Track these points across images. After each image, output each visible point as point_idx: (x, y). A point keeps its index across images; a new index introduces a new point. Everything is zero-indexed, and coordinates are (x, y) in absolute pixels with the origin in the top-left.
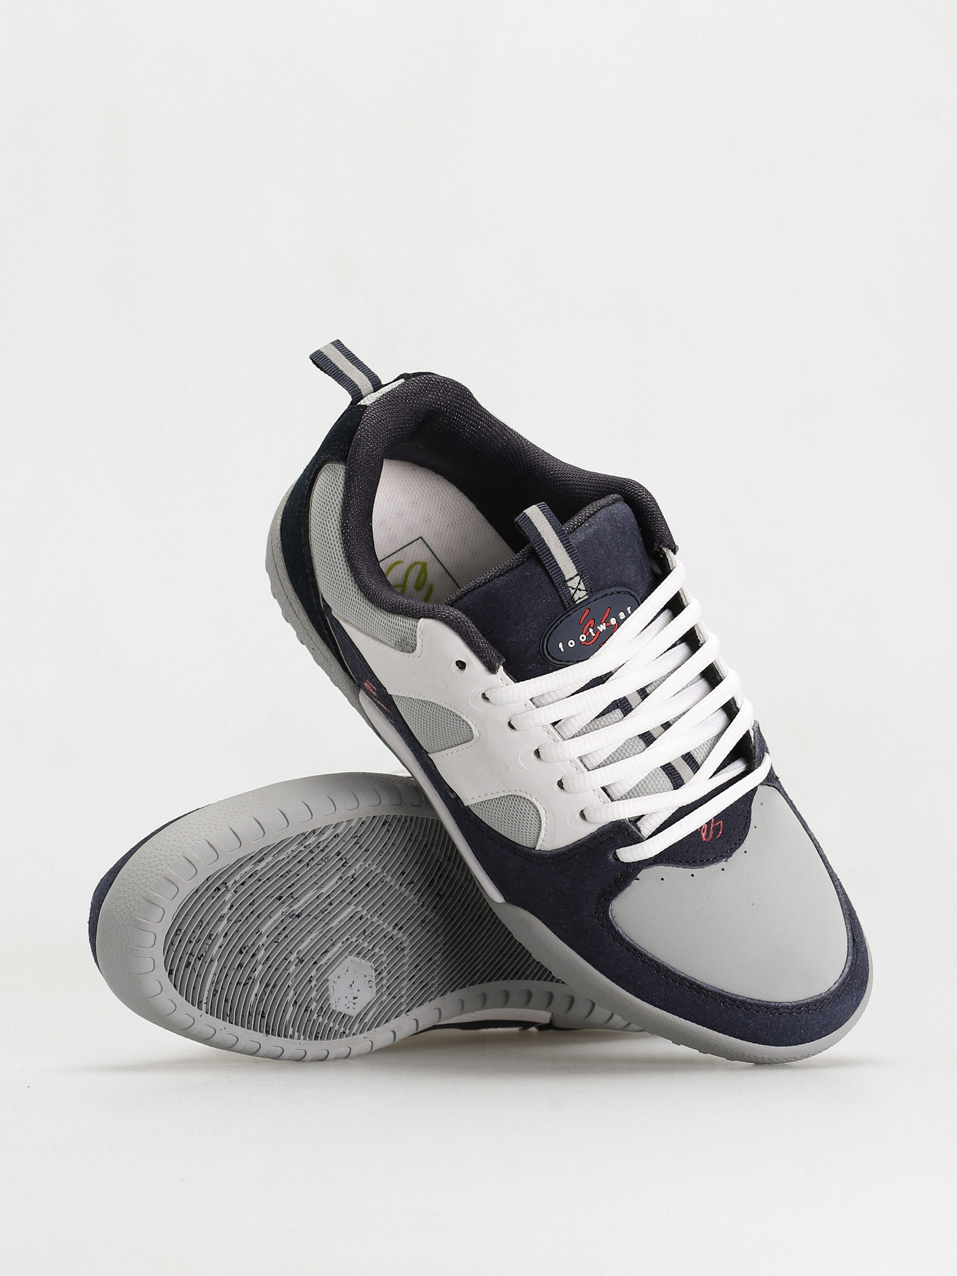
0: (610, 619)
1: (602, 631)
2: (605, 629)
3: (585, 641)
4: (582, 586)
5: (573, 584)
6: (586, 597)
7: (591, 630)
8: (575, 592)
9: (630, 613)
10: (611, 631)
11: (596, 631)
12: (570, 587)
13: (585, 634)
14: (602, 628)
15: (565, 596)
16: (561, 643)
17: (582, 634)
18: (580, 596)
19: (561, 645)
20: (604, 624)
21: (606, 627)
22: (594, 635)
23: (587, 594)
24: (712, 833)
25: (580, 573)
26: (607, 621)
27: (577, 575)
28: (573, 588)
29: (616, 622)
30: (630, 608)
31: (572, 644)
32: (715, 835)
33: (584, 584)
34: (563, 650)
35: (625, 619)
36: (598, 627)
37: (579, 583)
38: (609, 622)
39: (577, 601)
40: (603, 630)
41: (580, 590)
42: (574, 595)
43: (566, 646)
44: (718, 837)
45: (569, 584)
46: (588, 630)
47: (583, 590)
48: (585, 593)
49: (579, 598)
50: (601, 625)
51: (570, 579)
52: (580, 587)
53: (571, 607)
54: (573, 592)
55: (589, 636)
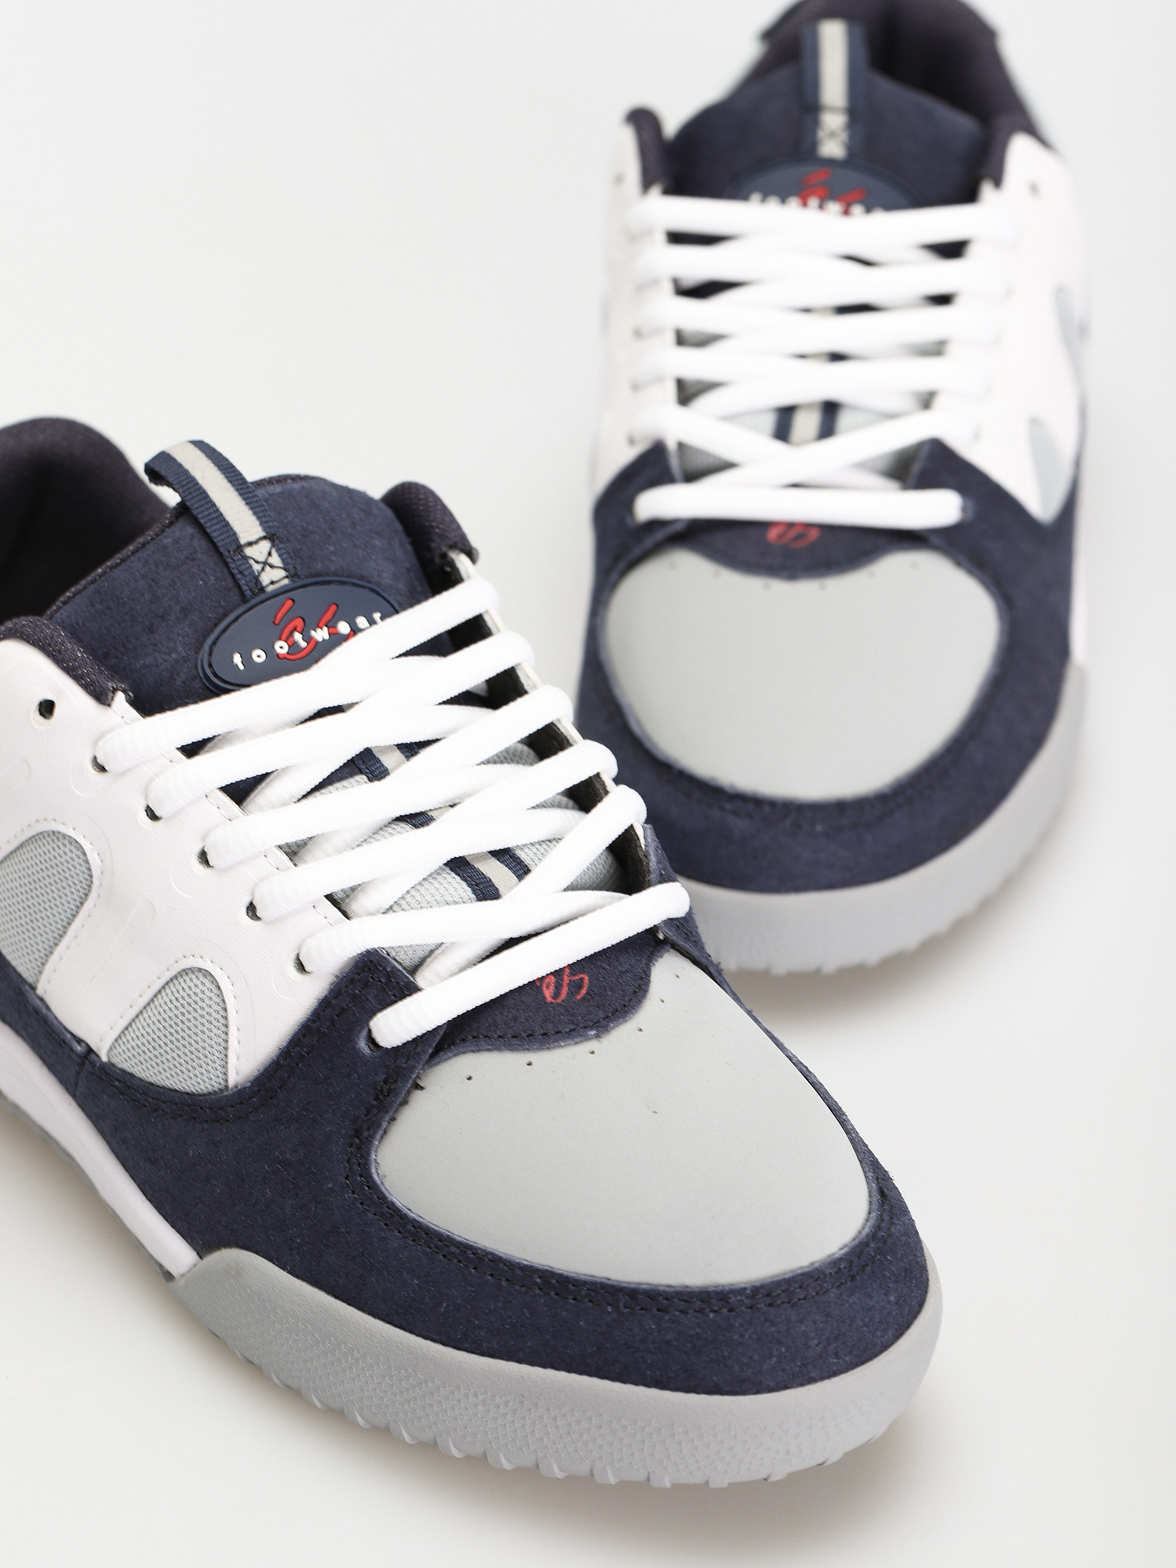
0: (337, 622)
1: (318, 638)
2: (325, 636)
3: (287, 652)
4: (275, 559)
5: (259, 552)
6: (286, 581)
7: (297, 636)
8: (263, 569)
11: (308, 639)
12: (250, 558)
13: (286, 642)
14: (321, 634)
15: (241, 573)
16: (238, 655)
17: (280, 639)
18: (273, 576)
19: (237, 659)
20: (324, 628)
21: (329, 634)
22: (302, 644)
23: (287, 577)
24: (565, 991)
25: (270, 536)
26: (331, 626)
27: (264, 538)
28: (257, 562)
29: (346, 629)
31: (259, 656)
32: (571, 994)
33: (280, 555)
34: (241, 667)
36: (313, 633)
37: (270, 554)
38: (335, 627)
39: (266, 584)
40: (323, 640)
41: (272, 566)
42: (259, 574)
43: (247, 659)
44: (579, 997)
45: (249, 551)
46: (291, 634)
47: (279, 568)
48: (283, 573)
49: (273, 581)
50: (319, 630)
51: (250, 544)
52: (271, 560)
53: (254, 595)
54: (257, 567)
55: (293, 645)
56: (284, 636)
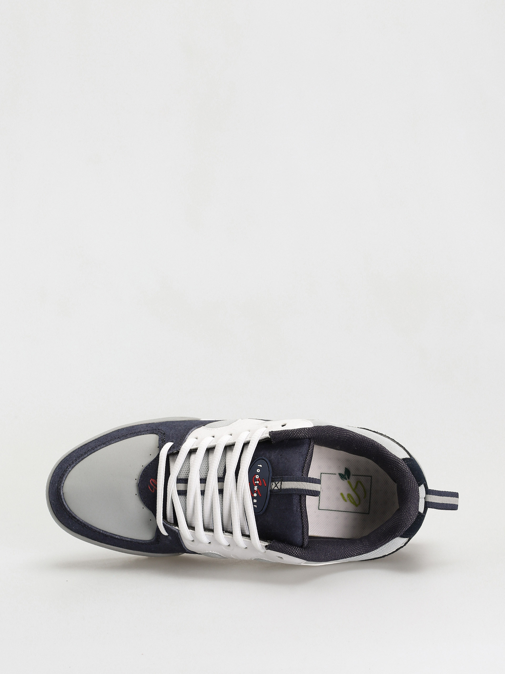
1: (255, 487)
2: (255, 489)
3: (255, 477)
4: (276, 488)
5: (279, 485)
6: (271, 488)
7: (258, 482)
9: (254, 506)
10: (252, 491)
12: (279, 482)
13: (258, 479)
14: (256, 488)
15: (277, 479)
16: (261, 467)
19: (261, 466)
20: (257, 490)
22: (255, 482)
24: (152, 485)
25: (281, 490)
26: (257, 492)
27: (281, 488)
28: (278, 483)
29: (254, 496)
30: (256, 507)
31: (258, 471)
33: (276, 490)
34: (258, 465)
35: (253, 501)
36: (257, 486)
37: (278, 487)
39: (272, 483)
41: (275, 486)
42: (275, 482)
46: (259, 481)
47: (274, 488)
49: (272, 485)
51: (281, 484)
52: (276, 487)
53: (272, 478)
54: (277, 483)
55: (256, 480)
56: (259, 479)
